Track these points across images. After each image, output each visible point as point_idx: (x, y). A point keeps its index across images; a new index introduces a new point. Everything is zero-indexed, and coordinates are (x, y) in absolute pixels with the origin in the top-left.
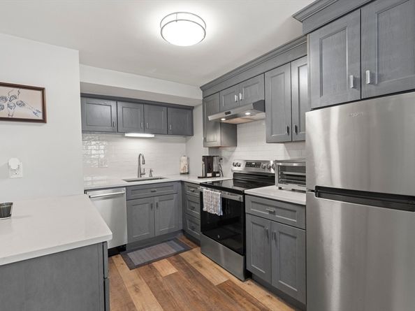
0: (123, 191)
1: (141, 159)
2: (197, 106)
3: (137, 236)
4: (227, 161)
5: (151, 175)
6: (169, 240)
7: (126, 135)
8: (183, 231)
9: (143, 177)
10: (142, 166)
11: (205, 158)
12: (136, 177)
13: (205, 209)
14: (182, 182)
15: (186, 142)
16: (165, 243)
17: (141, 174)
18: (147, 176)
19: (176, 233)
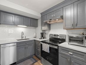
0: (16, 44)
1: (23, 33)
2: (39, 19)
3: (20, 58)
4: (47, 34)
5: (25, 38)
6: (30, 58)
7: (18, 26)
8: (35, 54)
9: (23, 39)
10: (23, 35)
11: (41, 33)
12: (21, 39)
13: (43, 50)
14: (35, 40)
15: (35, 29)
16: (29, 59)
17: (22, 38)
18: (24, 38)
19: (32, 55)
